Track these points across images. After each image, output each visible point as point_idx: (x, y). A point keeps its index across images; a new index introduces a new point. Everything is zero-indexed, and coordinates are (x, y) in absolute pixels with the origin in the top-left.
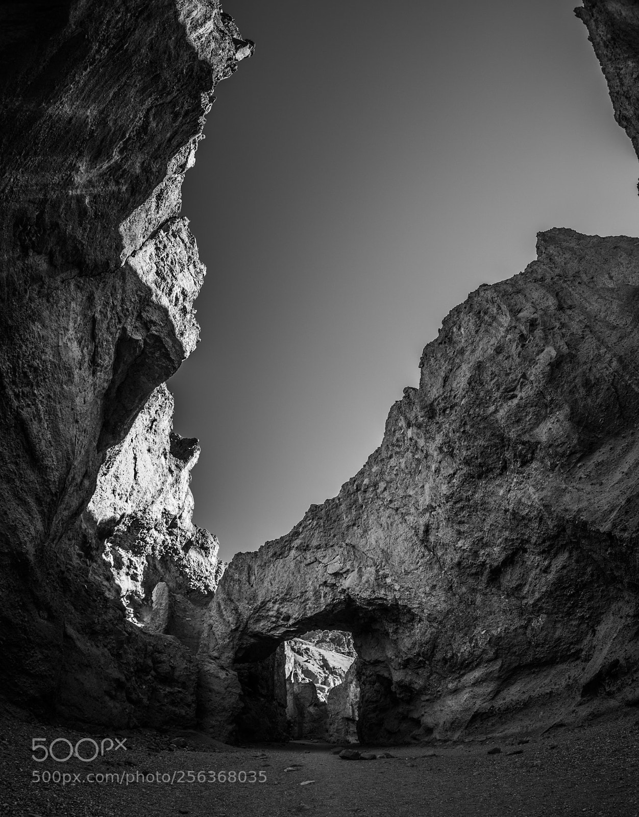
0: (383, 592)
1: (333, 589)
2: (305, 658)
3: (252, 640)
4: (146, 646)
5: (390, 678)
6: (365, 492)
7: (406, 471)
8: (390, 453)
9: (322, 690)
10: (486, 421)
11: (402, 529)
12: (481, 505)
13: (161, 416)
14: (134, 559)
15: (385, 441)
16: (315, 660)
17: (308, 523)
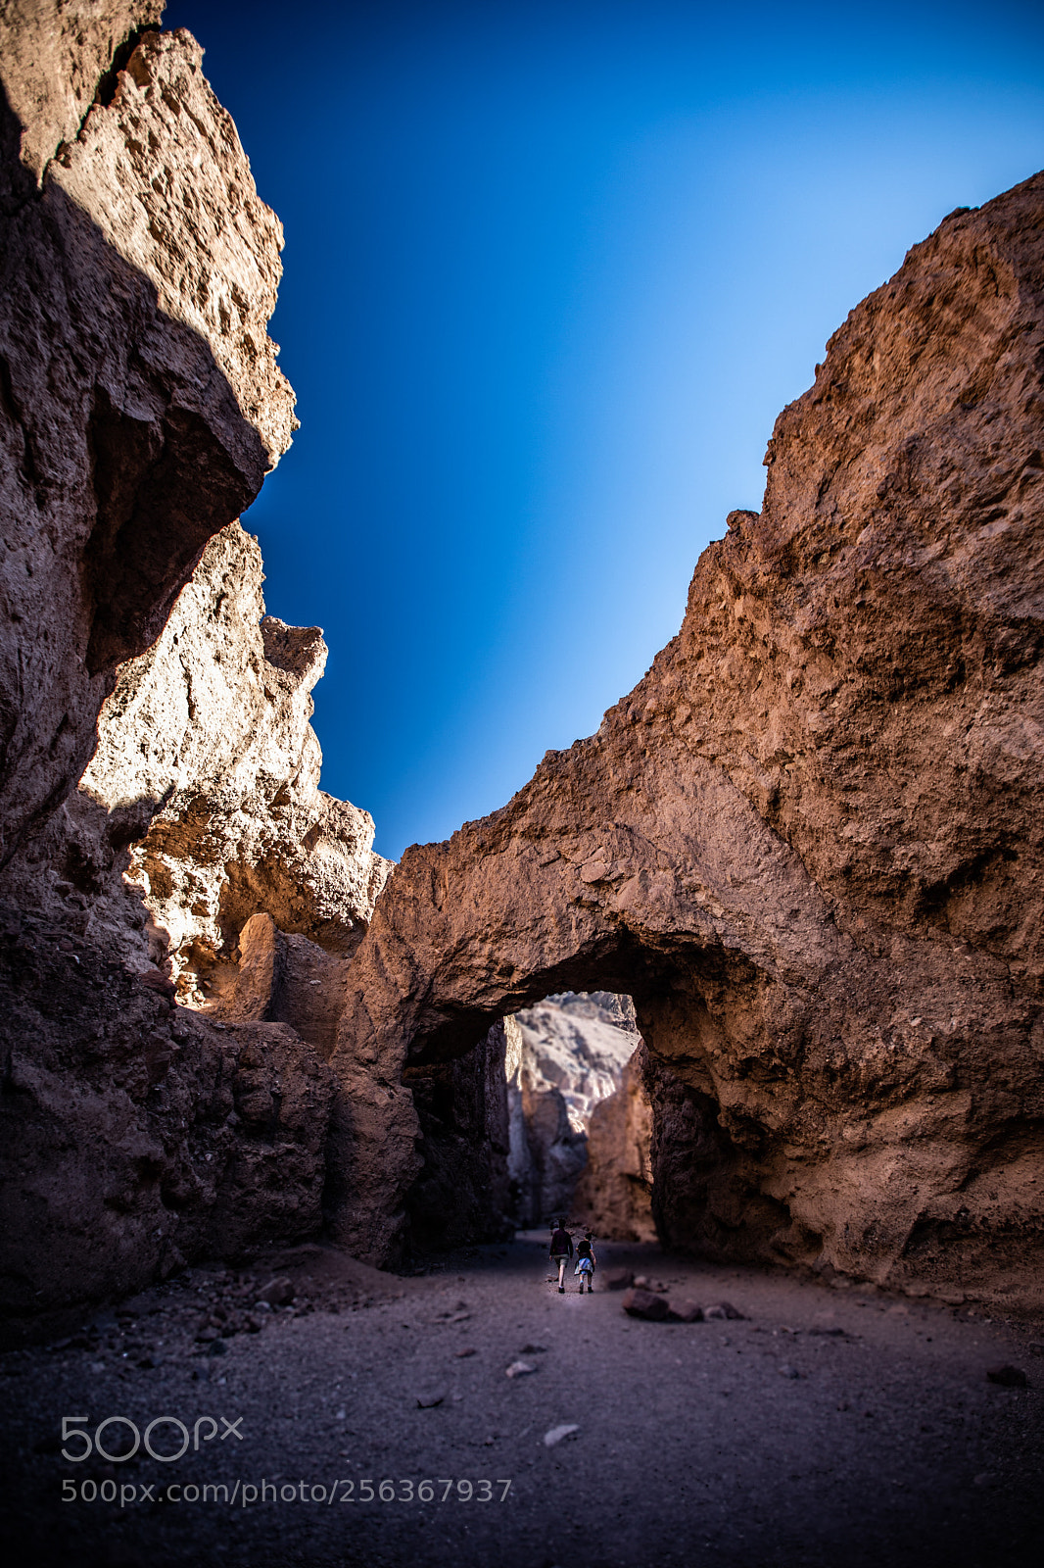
0: (690, 920)
1: (593, 914)
2: (543, 1035)
3: (442, 1018)
4: (220, 1061)
5: (713, 1096)
6: (649, 724)
7: (731, 683)
8: (697, 648)
9: (577, 1103)
10: (917, 578)
11: (725, 797)
12: (898, 755)
13: (237, 587)
14: (198, 873)
15: (688, 623)
16: (562, 1038)
17: (543, 785)
